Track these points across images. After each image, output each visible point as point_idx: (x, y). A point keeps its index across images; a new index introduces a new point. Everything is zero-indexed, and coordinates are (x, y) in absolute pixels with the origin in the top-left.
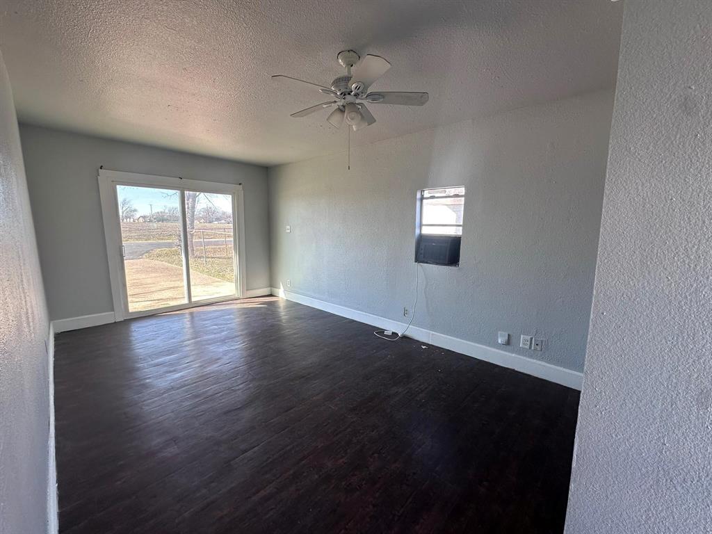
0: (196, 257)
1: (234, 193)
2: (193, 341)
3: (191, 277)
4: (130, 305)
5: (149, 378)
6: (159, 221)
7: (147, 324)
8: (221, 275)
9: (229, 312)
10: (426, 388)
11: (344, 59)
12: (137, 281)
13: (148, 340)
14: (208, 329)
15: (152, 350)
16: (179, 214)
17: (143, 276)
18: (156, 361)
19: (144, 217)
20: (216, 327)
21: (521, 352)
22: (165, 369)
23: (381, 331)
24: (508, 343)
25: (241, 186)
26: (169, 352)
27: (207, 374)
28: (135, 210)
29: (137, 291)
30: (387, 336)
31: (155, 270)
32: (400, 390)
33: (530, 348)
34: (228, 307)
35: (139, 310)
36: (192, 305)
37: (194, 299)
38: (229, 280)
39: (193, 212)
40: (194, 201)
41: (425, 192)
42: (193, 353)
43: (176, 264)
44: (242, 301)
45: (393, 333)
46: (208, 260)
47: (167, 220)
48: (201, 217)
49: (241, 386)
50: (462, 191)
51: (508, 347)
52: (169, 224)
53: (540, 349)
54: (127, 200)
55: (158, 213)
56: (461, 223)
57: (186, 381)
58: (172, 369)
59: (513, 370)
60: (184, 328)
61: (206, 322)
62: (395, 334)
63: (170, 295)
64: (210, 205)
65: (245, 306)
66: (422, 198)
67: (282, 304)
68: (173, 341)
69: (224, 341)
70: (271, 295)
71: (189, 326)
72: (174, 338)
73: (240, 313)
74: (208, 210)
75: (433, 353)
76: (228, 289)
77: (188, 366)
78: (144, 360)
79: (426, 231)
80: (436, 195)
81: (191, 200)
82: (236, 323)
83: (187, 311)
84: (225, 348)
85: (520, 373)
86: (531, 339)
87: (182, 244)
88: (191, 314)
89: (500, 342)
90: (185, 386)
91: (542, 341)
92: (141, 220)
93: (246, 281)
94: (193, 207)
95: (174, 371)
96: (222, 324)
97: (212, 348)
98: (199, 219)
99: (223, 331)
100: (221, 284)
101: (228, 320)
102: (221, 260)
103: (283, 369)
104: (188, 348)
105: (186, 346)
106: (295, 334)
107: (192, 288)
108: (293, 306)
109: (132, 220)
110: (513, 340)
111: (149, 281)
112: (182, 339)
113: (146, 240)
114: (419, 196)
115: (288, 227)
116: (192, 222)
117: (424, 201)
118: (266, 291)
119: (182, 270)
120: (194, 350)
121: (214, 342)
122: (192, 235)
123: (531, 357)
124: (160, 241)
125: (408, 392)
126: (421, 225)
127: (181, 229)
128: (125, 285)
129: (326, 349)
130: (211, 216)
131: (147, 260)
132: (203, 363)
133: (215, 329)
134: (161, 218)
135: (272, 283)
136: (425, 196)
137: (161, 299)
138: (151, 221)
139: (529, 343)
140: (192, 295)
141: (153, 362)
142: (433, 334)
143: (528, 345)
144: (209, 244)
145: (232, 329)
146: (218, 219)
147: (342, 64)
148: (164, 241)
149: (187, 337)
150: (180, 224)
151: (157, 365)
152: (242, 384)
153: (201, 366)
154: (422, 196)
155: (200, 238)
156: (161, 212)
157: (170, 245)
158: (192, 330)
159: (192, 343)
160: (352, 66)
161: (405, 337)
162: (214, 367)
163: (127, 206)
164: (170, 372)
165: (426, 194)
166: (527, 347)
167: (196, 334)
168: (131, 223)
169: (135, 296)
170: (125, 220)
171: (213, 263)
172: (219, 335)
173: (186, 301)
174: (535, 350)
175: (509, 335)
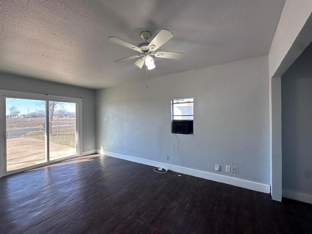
0: (53, 135)
1: (77, 102)
2: (49, 187)
3: (50, 146)
4: (7, 166)
5: (15, 219)
6: (32, 117)
7: (19, 178)
8: (68, 144)
9: (72, 165)
10: (188, 200)
11: (144, 36)
12: (15, 151)
13: (18, 189)
14: (60, 177)
15: (20, 197)
16: (45, 113)
17: (20, 147)
18: (23, 205)
19: (24, 115)
20: (64, 175)
21: (226, 174)
22: (27, 210)
23: (157, 169)
24: (220, 170)
25: (81, 99)
26: (32, 197)
27: (58, 210)
28: (19, 112)
29: (14, 157)
30: (160, 171)
31: (28, 143)
32: (175, 204)
33: (231, 172)
34: (71, 163)
35: (15, 169)
36: (50, 163)
37: (51, 159)
38: (73, 147)
39: (53, 112)
40: (53, 107)
41: (174, 100)
42: (49, 195)
43: (41, 139)
44: (80, 158)
45: (163, 169)
46: (60, 136)
47: (37, 116)
48: (56, 115)
49: (81, 216)
50: (192, 100)
51: (220, 172)
52: (38, 119)
53: (235, 172)
54: (15, 107)
55: (32, 113)
56: (193, 114)
57: (43, 217)
58: (33, 210)
59: (224, 184)
60: (43, 178)
61: (58, 173)
62: (164, 170)
63: (36, 158)
64: (62, 109)
65: (82, 161)
66: (173, 104)
67: (102, 158)
68: (36, 188)
69: (69, 185)
70: (96, 153)
71: (47, 176)
72: (36, 186)
73: (79, 165)
74: (60, 111)
75: (185, 178)
76: (71, 151)
77: (45, 205)
78: (14, 205)
79: (176, 118)
80: (179, 102)
81: (52, 106)
82: (76, 172)
83: (46, 167)
84: (70, 189)
85: (228, 185)
86: (231, 167)
87: (46, 128)
88: (49, 168)
89: (216, 170)
90: (42, 222)
91: (236, 168)
92: (22, 117)
93: (82, 146)
94: (53, 110)
95: (35, 211)
96: (68, 174)
97: (61, 190)
98: (55, 116)
99: (69, 178)
100: (67, 149)
101: (71, 170)
102: (67, 136)
103: (107, 199)
104: (46, 192)
105: (44, 191)
106: (111, 175)
107: (50, 153)
108: (108, 158)
109: (16, 117)
110: (222, 169)
111: (24, 150)
112: (42, 186)
113: (24, 127)
114: (171, 103)
115: (106, 118)
116: (52, 118)
117: (174, 105)
118: (93, 151)
119: (45, 142)
120: (50, 193)
121: (63, 185)
122: (51, 124)
123: (231, 176)
124: (32, 127)
125: (179, 205)
126: (173, 116)
127: (45, 121)
128: (5, 155)
129: (130, 183)
130: (62, 114)
131: (24, 138)
132: (55, 202)
133: (65, 177)
134: (34, 116)
135: (97, 147)
136: (174, 103)
137: (30, 161)
138: (28, 117)
139: (230, 169)
140: (50, 157)
141: (20, 206)
142: (183, 168)
143: (230, 170)
144: (60, 128)
145: (74, 176)
146: (65, 116)
147: (143, 38)
148: (34, 127)
149: (45, 185)
150: (45, 119)
151: (23, 207)
152: (82, 214)
153: (54, 205)
154: (173, 102)
155: (56, 125)
156: (34, 113)
157: (38, 129)
158: (48, 179)
159: (48, 188)
160: (147, 39)
161: (169, 171)
162: (63, 204)
163: (14, 110)
164: (32, 212)
165: (175, 101)
166: (229, 171)
167: (52, 181)
168: (16, 119)
169: (12, 160)
170: (12, 117)
171: (63, 138)
172: (66, 181)
173: (46, 161)
174: (233, 172)
175: (220, 166)
